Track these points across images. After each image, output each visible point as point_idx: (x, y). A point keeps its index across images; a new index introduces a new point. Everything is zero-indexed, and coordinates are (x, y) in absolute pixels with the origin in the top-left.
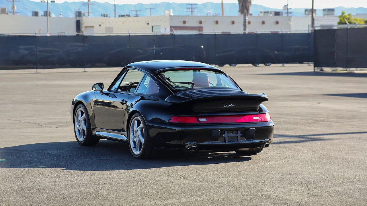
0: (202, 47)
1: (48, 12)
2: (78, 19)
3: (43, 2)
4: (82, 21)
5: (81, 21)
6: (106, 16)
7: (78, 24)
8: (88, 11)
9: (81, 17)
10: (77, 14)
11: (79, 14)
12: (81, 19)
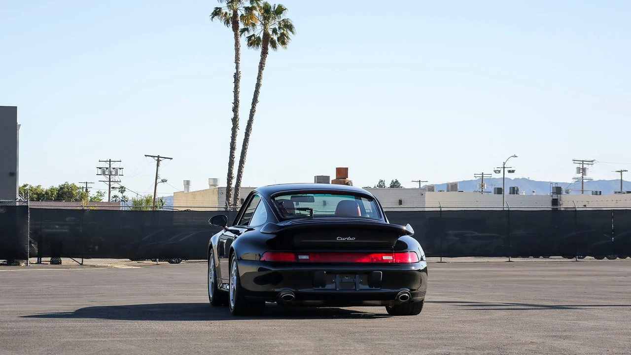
1: (516, 189)
2: (555, 197)
3: (497, 172)
4: (561, 200)
5: (559, 201)
6: (598, 193)
7: (555, 202)
8: (583, 188)
9: (559, 195)
10: (555, 191)
11: (558, 190)
12: (559, 198)
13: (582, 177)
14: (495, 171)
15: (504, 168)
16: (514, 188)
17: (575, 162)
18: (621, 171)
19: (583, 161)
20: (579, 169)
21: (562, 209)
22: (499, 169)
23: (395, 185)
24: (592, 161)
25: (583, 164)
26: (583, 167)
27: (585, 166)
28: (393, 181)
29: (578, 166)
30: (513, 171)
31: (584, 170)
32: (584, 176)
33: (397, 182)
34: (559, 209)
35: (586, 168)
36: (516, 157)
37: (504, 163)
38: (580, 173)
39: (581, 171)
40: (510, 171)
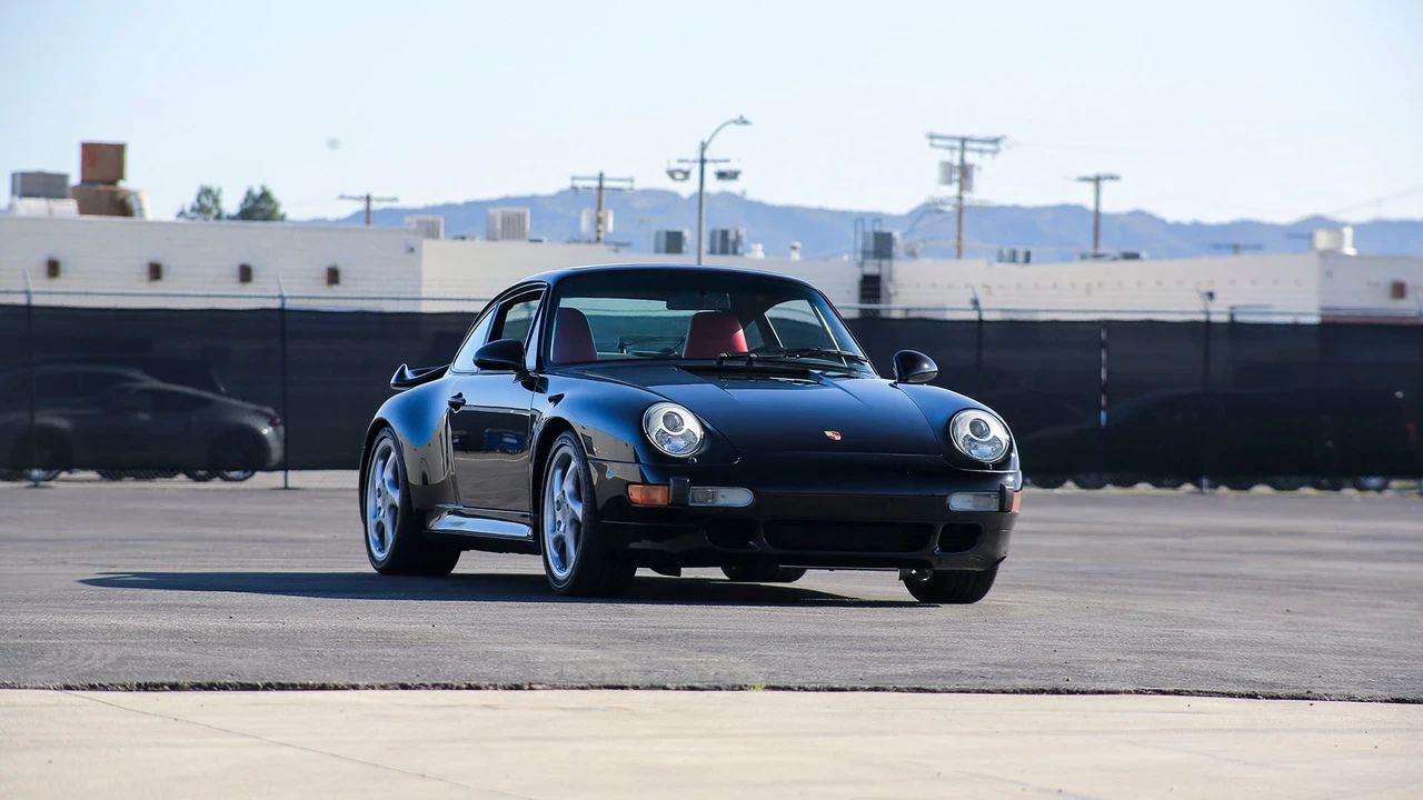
0: (1399, 394)
1: (732, 237)
2: (872, 268)
3: (679, 176)
4: (890, 279)
5: (884, 283)
6: (1021, 257)
7: (871, 288)
8: (959, 239)
9: (885, 263)
10: (871, 247)
11: (882, 245)
12: (885, 271)
13: (960, 198)
14: (671, 174)
15: (703, 161)
16: (725, 234)
17: (937, 142)
18: (1097, 180)
19: (963, 140)
20: (947, 168)
21: (897, 314)
22: (685, 167)
23: (259, 208)
24: (996, 141)
25: (963, 149)
26: (962, 160)
27: (970, 158)
28: (249, 193)
29: (947, 156)
30: (734, 175)
31: (965, 172)
32: (966, 195)
33: (265, 195)
34: (884, 314)
35: (972, 166)
36: (745, 122)
37: (704, 147)
38: (949, 181)
39: (956, 176)
40: (722, 175)
